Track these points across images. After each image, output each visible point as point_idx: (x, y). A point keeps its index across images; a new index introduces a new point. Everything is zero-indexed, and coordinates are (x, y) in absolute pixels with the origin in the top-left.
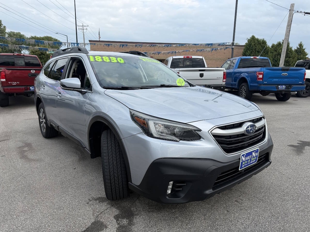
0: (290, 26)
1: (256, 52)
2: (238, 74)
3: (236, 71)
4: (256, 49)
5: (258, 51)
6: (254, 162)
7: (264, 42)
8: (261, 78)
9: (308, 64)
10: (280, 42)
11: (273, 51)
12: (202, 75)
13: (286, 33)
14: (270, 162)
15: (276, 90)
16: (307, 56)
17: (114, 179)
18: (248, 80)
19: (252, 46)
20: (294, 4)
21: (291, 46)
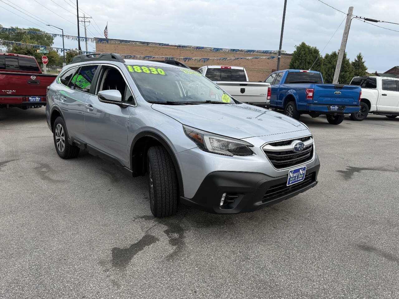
0: (347, 34)
1: (305, 63)
2: (285, 91)
3: (283, 87)
4: (306, 59)
5: (309, 62)
6: (301, 179)
7: (316, 52)
8: (311, 96)
9: (365, 82)
10: (335, 52)
11: (327, 63)
12: (243, 91)
13: (342, 43)
14: (316, 181)
15: (328, 111)
16: (366, 71)
17: (166, 194)
18: (296, 98)
19: (302, 55)
20: (352, 7)
21: (348, 57)
